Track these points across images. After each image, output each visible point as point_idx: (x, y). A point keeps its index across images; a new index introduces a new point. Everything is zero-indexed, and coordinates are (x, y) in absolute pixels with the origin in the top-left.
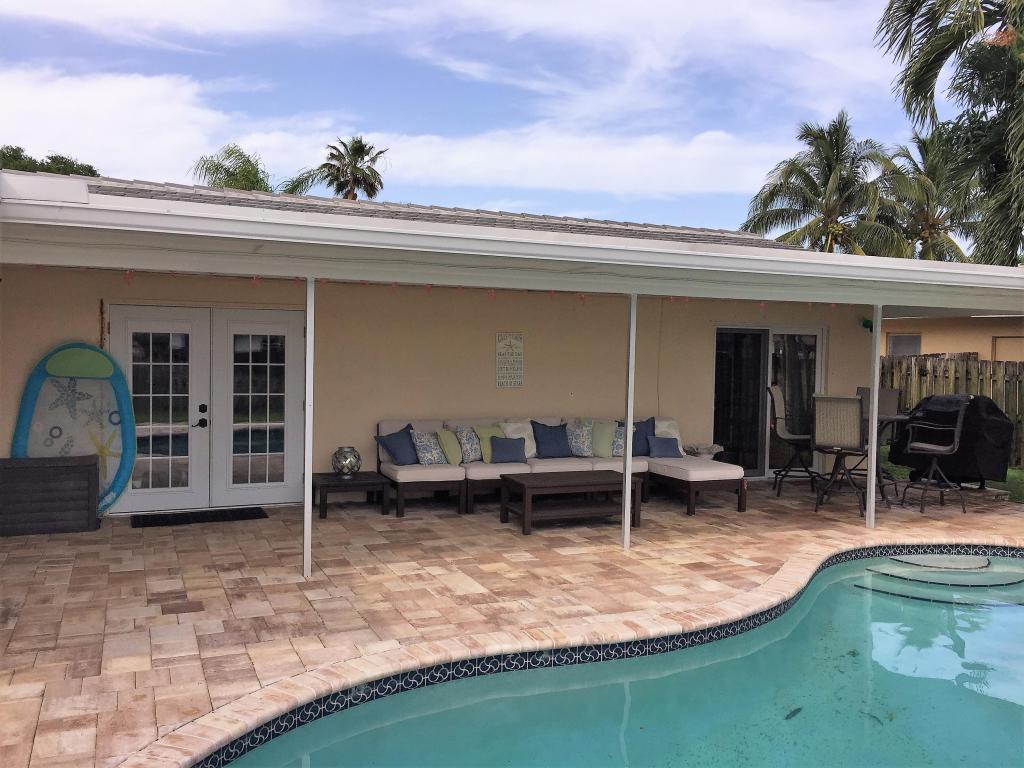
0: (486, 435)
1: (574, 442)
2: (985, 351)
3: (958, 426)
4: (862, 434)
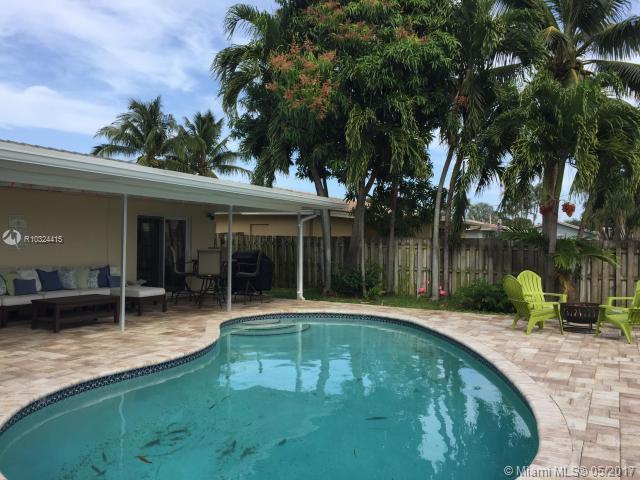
0: (11, 278)
1: (64, 281)
2: (246, 230)
3: (258, 263)
4: (221, 268)
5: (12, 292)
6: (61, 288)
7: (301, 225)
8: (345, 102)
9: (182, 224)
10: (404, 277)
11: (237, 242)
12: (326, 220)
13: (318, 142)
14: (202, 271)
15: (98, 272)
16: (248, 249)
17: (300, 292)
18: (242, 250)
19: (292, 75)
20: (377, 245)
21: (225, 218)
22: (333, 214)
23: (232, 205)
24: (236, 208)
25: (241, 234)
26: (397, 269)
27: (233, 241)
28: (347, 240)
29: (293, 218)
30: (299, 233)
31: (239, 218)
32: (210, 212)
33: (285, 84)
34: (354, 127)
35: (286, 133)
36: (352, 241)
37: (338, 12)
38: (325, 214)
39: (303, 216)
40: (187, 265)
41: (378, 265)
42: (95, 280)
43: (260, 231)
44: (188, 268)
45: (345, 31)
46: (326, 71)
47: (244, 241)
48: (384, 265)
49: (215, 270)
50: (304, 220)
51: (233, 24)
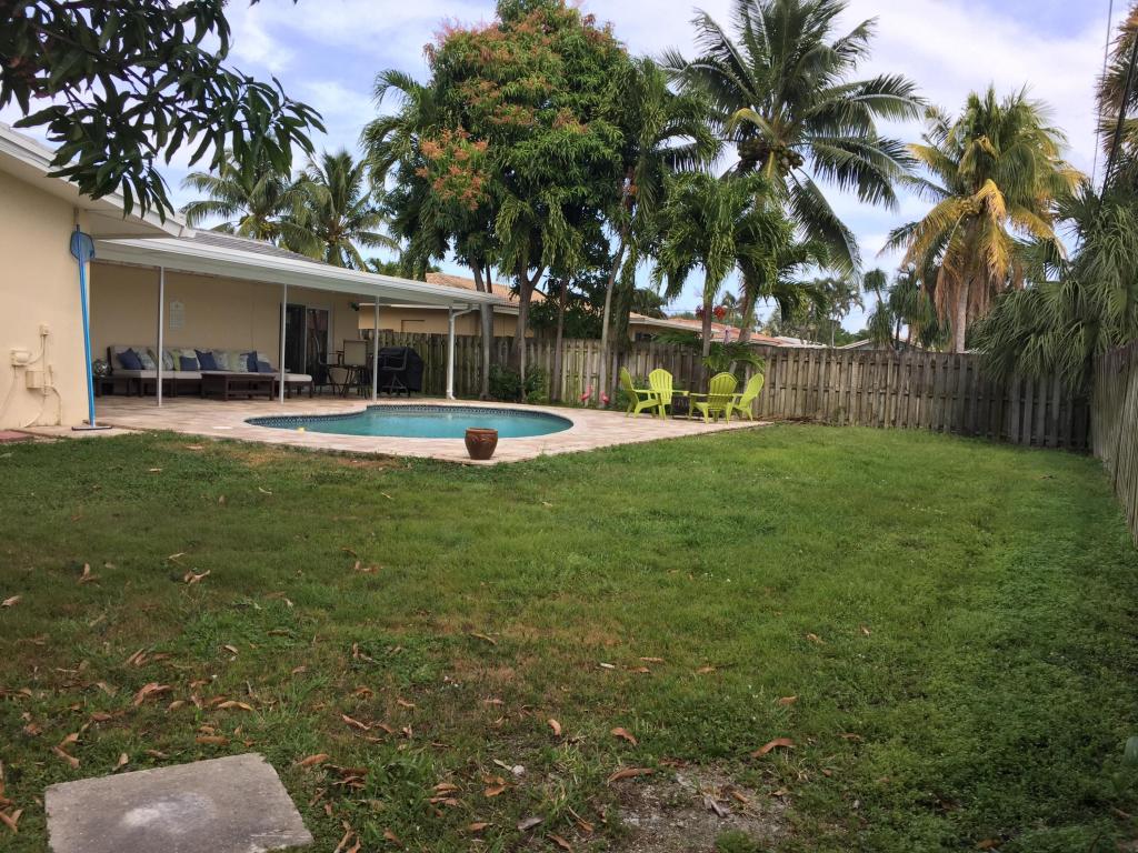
0: (177, 355)
1: (218, 363)
2: (397, 328)
3: (405, 358)
4: (367, 361)
5: (178, 367)
6: (215, 369)
7: (452, 320)
8: (501, 190)
9: (325, 314)
10: (572, 383)
11: (384, 340)
12: (485, 315)
13: (472, 231)
14: (347, 362)
15: (247, 357)
16: (397, 345)
17: (450, 390)
18: (390, 346)
19: (442, 162)
20: (544, 347)
21: (371, 310)
22: (497, 310)
23: (379, 296)
24: (383, 300)
25: (391, 331)
26: (565, 374)
27: (380, 339)
28: (510, 339)
29: (445, 313)
30: (450, 331)
31: (387, 311)
32: (354, 303)
33: (436, 170)
34: (503, 221)
35: (438, 220)
36: (515, 341)
37: (495, 94)
38: (484, 310)
39: (455, 311)
40: (328, 357)
41: (544, 369)
42: (245, 364)
43: (414, 328)
44: (330, 359)
45: (503, 114)
46: (478, 160)
47: (393, 340)
48: (552, 370)
49: (360, 360)
50: (457, 314)
51: (381, 90)
